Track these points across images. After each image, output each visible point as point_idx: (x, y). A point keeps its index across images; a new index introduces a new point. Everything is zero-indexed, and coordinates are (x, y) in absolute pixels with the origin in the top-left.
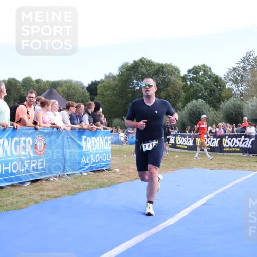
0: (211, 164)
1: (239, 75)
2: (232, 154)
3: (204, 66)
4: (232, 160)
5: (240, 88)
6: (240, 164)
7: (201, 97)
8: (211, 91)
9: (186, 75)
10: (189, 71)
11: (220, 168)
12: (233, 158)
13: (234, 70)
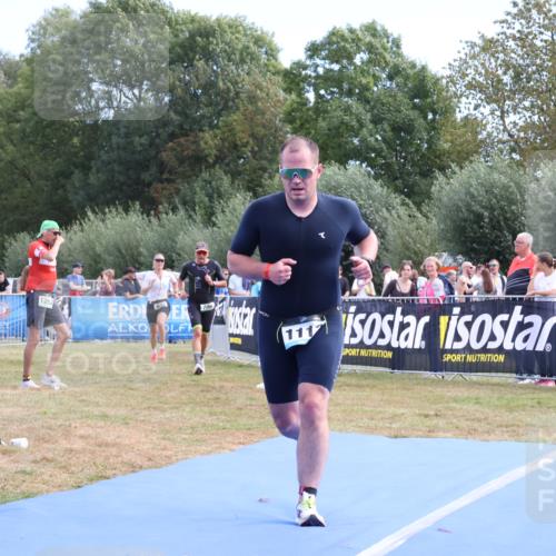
0: (394, 418)
1: (507, 66)
2: (475, 377)
3: (371, 29)
4: (477, 401)
5: (511, 118)
6: (507, 417)
7: (359, 154)
8: (396, 129)
9: (300, 65)
10: (313, 50)
11: (431, 432)
12: (483, 393)
13: (489, 46)
